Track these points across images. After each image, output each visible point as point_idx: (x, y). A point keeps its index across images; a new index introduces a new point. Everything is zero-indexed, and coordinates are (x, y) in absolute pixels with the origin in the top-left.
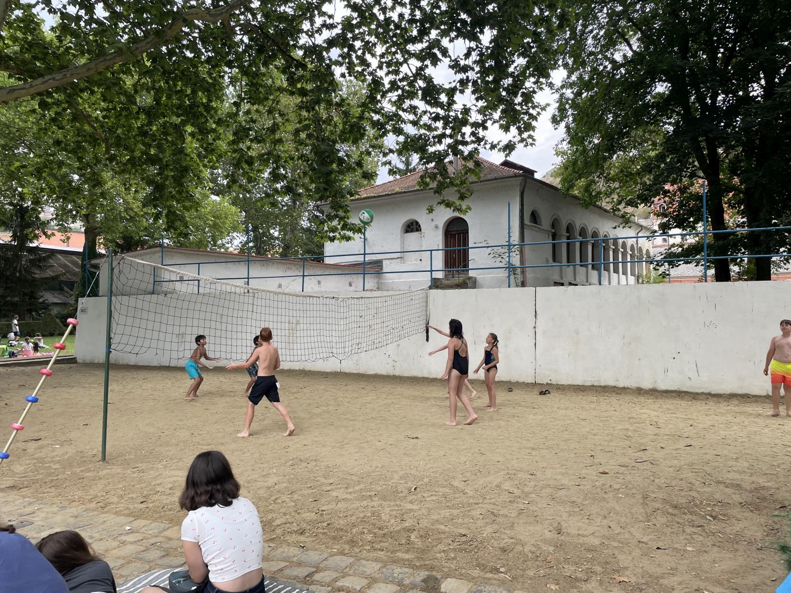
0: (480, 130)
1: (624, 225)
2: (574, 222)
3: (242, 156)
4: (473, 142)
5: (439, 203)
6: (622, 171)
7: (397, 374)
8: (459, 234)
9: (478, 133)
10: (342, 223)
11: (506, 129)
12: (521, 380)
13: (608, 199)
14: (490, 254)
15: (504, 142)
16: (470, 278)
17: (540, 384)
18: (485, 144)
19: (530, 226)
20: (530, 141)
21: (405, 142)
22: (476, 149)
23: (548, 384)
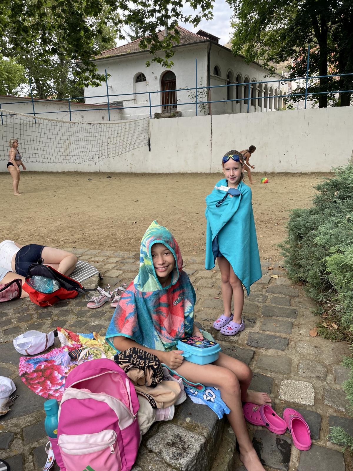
0: (178, 7)
1: (270, 75)
2: (241, 74)
3: (20, 26)
4: (173, 16)
5: (153, 60)
6: (271, 38)
7: (133, 172)
8: (170, 83)
9: (177, 10)
10: (92, 74)
11: (195, 7)
12: (203, 172)
13: (261, 58)
14: (189, 96)
15: (193, 17)
16: (177, 112)
17: (213, 173)
18: (182, 17)
19: (214, 77)
20: (210, 16)
21: (129, 15)
22: (176, 21)
23: (217, 173)
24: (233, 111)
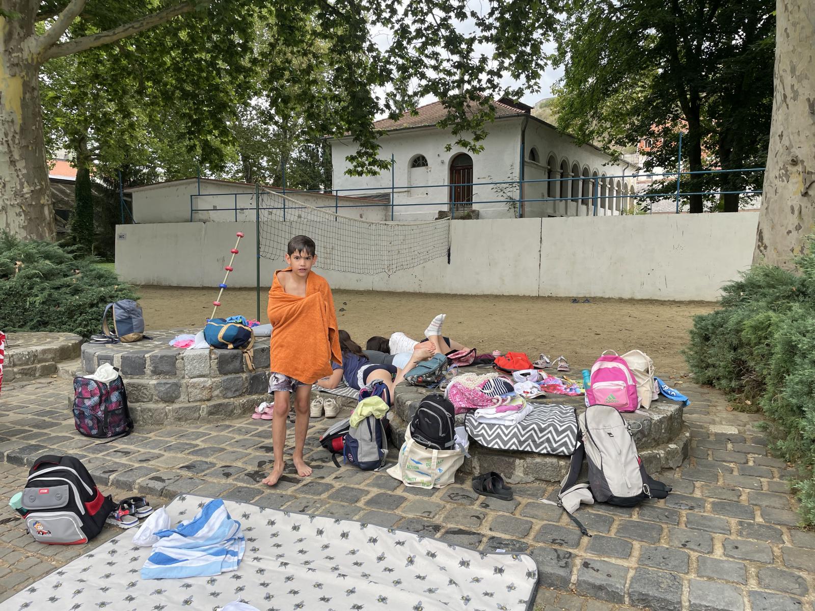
0: (495, 78)
1: (613, 162)
2: (567, 159)
4: (489, 88)
5: (456, 143)
6: (613, 112)
7: (423, 291)
8: (464, 170)
9: (494, 80)
10: (370, 159)
11: (517, 77)
12: (527, 294)
13: (600, 139)
14: (492, 189)
16: (474, 211)
17: (543, 297)
18: (500, 90)
19: (529, 163)
20: (536, 88)
21: (426, 86)
22: (491, 95)
23: (548, 297)
24: (566, 213)
